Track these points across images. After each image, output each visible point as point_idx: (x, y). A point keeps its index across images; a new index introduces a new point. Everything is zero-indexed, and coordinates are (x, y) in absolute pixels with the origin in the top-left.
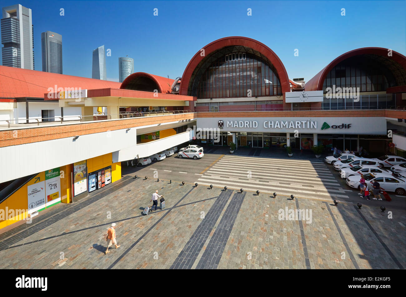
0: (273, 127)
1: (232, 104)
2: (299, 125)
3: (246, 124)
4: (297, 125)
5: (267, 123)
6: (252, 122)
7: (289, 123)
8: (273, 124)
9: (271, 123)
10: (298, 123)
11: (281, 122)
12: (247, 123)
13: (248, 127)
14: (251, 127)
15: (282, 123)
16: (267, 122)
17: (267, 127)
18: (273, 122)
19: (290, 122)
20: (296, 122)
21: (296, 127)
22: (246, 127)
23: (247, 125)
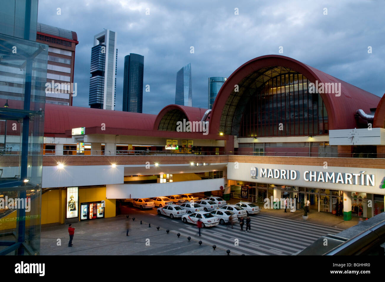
0: (315, 180)
1: (281, 145)
2: (349, 179)
3: (282, 174)
4: (346, 179)
5: (308, 174)
6: (290, 171)
7: (336, 175)
8: (315, 176)
9: (313, 174)
10: (349, 176)
11: (326, 173)
12: (283, 172)
13: (285, 178)
14: (288, 178)
15: (327, 175)
16: (308, 172)
17: (308, 180)
18: (315, 173)
19: (338, 174)
20: (346, 175)
21: (346, 182)
22: (282, 178)
23: (284, 175)
